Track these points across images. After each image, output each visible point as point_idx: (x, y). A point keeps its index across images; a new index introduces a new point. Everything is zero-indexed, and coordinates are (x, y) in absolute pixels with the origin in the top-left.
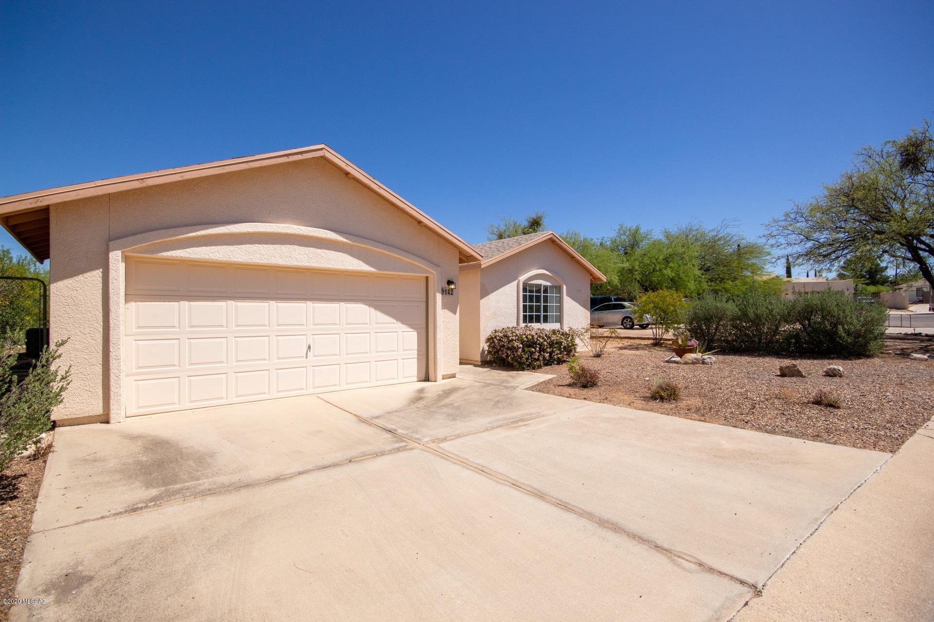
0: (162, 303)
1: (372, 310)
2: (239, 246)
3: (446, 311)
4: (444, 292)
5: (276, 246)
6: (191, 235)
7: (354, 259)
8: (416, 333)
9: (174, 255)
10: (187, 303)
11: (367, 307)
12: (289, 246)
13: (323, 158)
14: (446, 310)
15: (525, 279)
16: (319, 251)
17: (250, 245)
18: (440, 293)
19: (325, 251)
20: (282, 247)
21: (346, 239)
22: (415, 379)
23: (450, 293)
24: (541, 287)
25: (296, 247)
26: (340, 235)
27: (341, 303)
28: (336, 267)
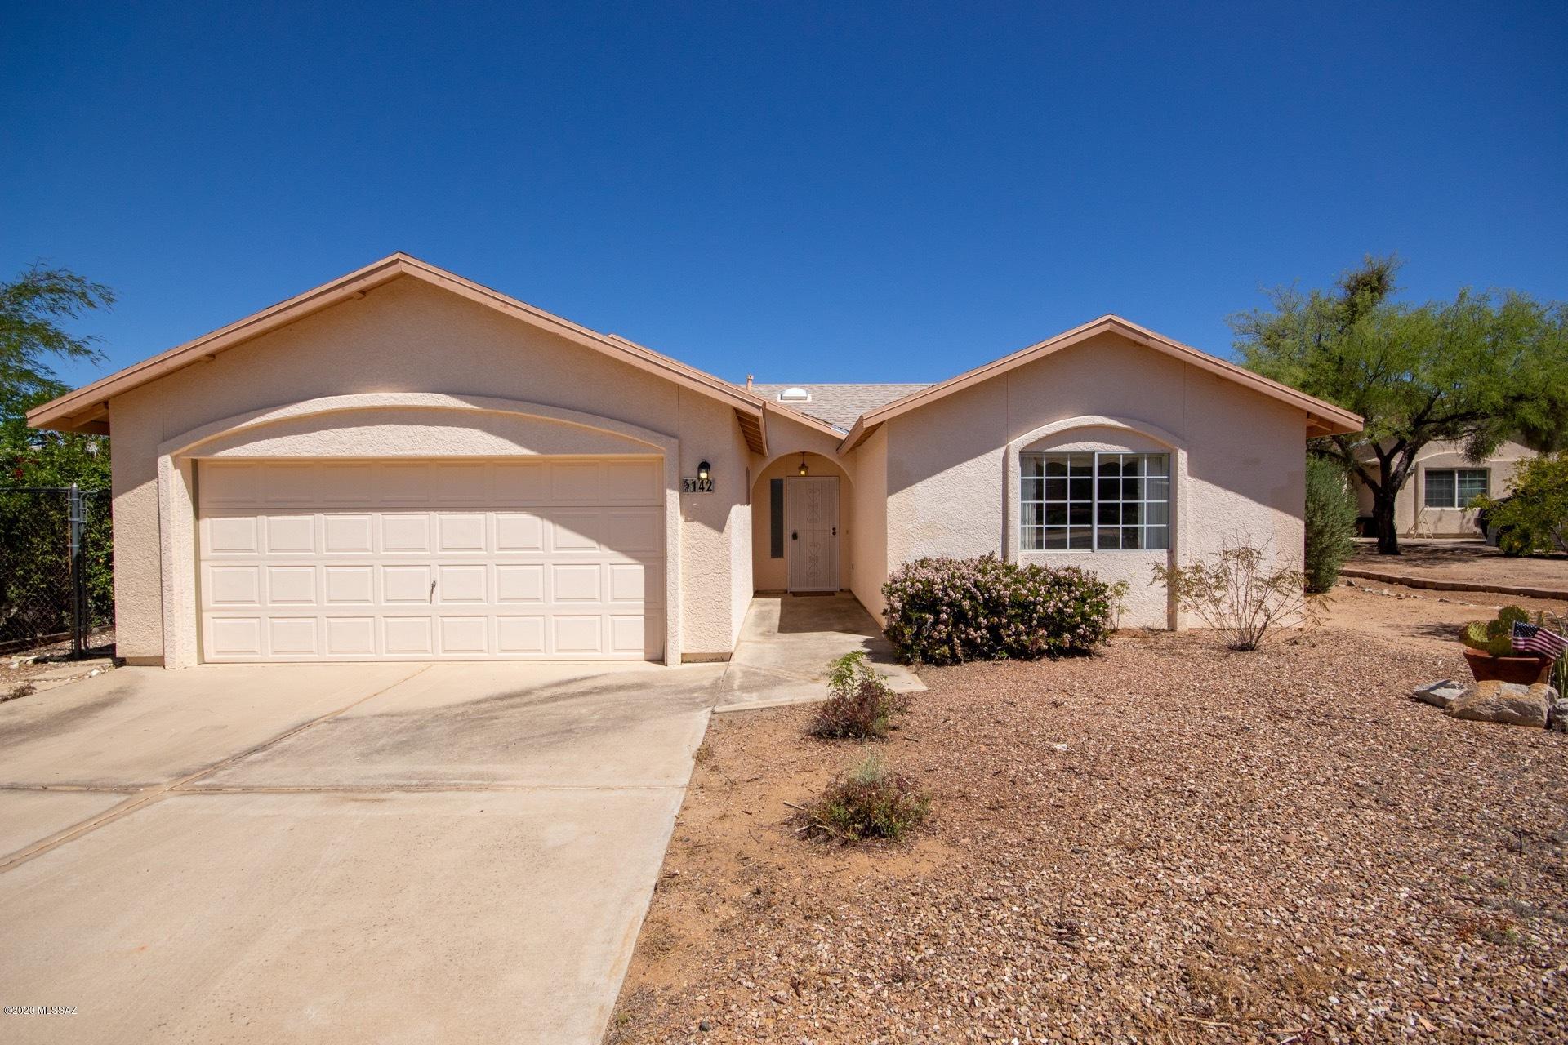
0: (238, 519)
1: (548, 525)
2: (311, 435)
3: (697, 526)
4: (686, 486)
5: (362, 428)
6: (244, 425)
7: (494, 437)
8: (641, 568)
9: (231, 455)
10: (265, 517)
11: (537, 520)
12: (383, 426)
13: (403, 275)
14: (696, 524)
15: (1026, 444)
16: (431, 429)
17: (325, 432)
18: (674, 489)
19: (442, 428)
20: (372, 428)
21: (472, 403)
22: (641, 655)
23: (706, 487)
24: (1092, 460)
25: (393, 426)
26: (461, 399)
27: (488, 514)
28: (461, 454)
